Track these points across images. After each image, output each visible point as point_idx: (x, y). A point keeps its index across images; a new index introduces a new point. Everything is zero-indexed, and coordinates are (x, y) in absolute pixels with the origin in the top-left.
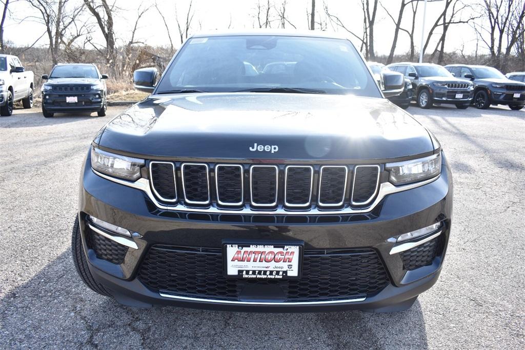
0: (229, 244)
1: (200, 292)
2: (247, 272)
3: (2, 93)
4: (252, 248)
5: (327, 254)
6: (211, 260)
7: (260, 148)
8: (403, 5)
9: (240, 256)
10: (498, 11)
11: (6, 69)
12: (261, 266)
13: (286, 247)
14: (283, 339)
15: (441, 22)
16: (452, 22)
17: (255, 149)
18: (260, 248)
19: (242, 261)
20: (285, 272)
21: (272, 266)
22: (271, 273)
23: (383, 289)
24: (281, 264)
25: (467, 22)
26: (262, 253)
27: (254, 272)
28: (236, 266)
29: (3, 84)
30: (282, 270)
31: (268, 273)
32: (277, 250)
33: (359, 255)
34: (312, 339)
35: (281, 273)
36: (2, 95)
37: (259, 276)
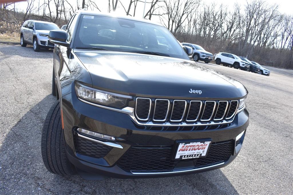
0: (181, 143)
1: (154, 169)
2: (185, 156)
4: (191, 144)
5: (216, 143)
6: (166, 151)
7: (194, 92)
8: (131, 2)
9: (184, 148)
10: (172, 12)
12: (191, 153)
13: (205, 142)
14: (168, 186)
15: (149, 14)
16: (153, 14)
17: (192, 92)
18: (194, 144)
19: (184, 151)
21: (196, 152)
22: (195, 155)
23: (230, 157)
25: (162, 15)
26: (194, 146)
27: (188, 156)
28: (180, 154)
30: (200, 153)
31: (193, 156)
32: (201, 144)
34: (180, 184)
35: (199, 155)
37: (189, 158)
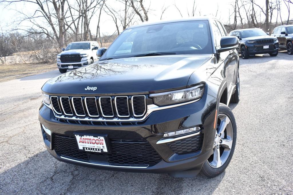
0: (76, 134)
2: (86, 148)
3: (87, 61)
4: (86, 137)
5: (122, 141)
7: (89, 89)
9: (82, 140)
11: (90, 49)
12: (91, 146)
13: (99, 137)
17: (87, 89)
18: (88, 137)
19: (83, 143)
20: (102, 150)
21: (95, 146)
22: (96, 149)
23: (158, 163)
24: (99, 145)
26: (90, 139)
27: (89, 149)
28: (82, 145)
29: (88, 56)
30: (100, 148)
31: (95, 149)
32: (96, 138)
33: (139, 143)
35: (100, 150)
36: (87, 62)
37: (91, 151)
